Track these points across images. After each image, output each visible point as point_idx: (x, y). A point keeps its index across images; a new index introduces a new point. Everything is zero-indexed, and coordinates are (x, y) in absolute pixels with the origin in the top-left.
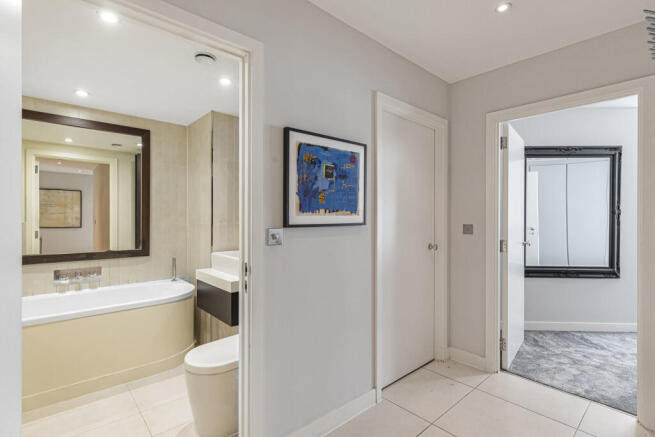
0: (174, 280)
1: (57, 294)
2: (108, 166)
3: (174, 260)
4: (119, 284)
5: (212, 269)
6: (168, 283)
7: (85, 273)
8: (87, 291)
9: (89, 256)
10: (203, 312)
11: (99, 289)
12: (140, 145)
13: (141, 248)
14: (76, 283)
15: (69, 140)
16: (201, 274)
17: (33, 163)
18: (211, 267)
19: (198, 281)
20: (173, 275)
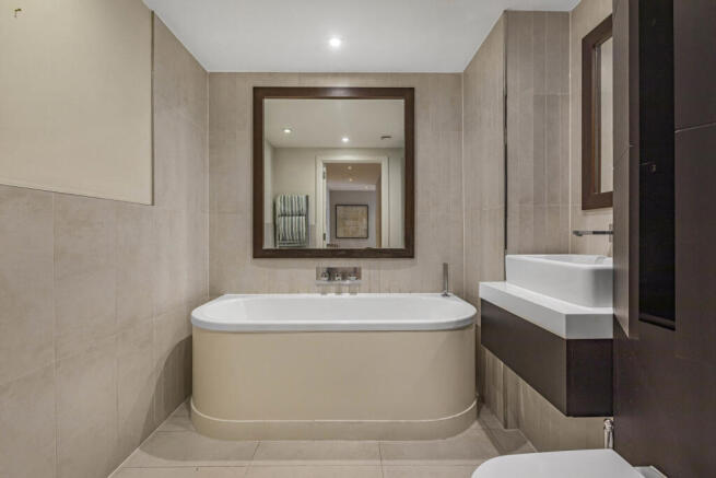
0: (446, 295)
2: (380, 166)
3: (445, 267)
5: (508, 284)
6: (438, 297)
7: (345, 274)
8: (346, 296)
9: (350, 254)
10: (488, 353)
11: (359, 295)
14: (336, 285)
15: (345, 140)
16: (489, 290)
17: (321, 170)
18: (505, 279)
19: (482, 300)
20: (444, 289)
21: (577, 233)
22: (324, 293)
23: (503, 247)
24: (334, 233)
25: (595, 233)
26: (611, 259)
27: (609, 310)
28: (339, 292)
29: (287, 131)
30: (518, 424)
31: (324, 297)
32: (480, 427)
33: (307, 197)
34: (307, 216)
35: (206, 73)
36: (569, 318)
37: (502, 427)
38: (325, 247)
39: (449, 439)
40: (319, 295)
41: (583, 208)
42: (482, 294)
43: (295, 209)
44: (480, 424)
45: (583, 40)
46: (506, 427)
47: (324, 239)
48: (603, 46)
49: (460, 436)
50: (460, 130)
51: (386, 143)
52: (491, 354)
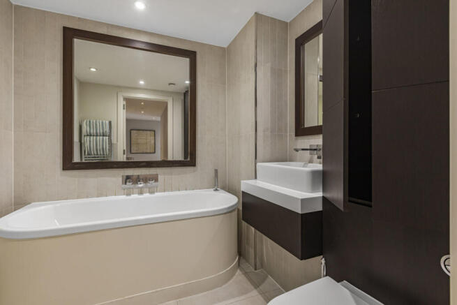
0: (216, 190)
1: (125, 196)
2: (167, 103)
3: (216, 171)
4: (172, 191)
5: (258, 181)
6: (211, 192)
7: (146, 180)
8: (147, 195)
9: (149, 164)
11: (156, 194)
12: (188, 82)
13: (189, 159)
14: (139, 188)
15: (142, 82)
16: (247, 185)
17: (122, 103)
18: (256, 178)
19: (243, 192)
20: (215, 185)
21: (297, 150)
22: (128, 194)
23: (254, 158)
24: (129, 150)
25: (303, 150)
26: (321, 165)
27: (320, 194)
28: (141, 193)
29: (93, 70)
30: (262, 266)
31: (128, 197)
32: (241, 273)
33: (110, 123)
34: (110, 136)
35: (12, 4)
36: (303, 201)
37: (253, 270)
38: (125, 160)
39: (224, 286)
40: (124, 197)
41: (296, 136)
42: (243, 188)
43: (100, 131)
44: (241, 270)
45: (296, 40)
46: (256, 269)
47: (124, 154)
48: (306, 45)
49: (231, 281)
50: (225, 84)
51: (172, 88)
52: (246, 224)
